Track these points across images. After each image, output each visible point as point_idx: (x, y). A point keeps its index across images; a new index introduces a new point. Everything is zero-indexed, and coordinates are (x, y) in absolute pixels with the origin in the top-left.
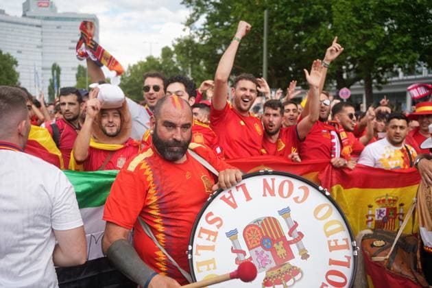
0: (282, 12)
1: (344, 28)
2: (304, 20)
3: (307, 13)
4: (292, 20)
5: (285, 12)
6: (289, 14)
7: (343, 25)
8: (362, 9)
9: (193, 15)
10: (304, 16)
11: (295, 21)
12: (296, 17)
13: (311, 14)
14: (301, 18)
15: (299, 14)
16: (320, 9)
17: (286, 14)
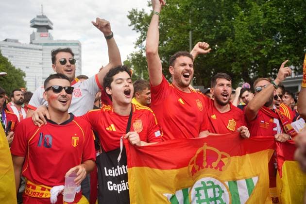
0: (201, 32)
1: (243, 41)
2: (215, 37)
3: (218, 32)
4: (208, 37)
5: (202, 32)
6: (205, 33)
7: (242, 38)
8: (255, 27)
9: (141, 37)
10: (216, 34)
11: (210, 38)
12: (210, 35)
13: (221, 33)
14: (214, 35)
15: (212, 33)
16: (227, 28)
17: (204, 33)
